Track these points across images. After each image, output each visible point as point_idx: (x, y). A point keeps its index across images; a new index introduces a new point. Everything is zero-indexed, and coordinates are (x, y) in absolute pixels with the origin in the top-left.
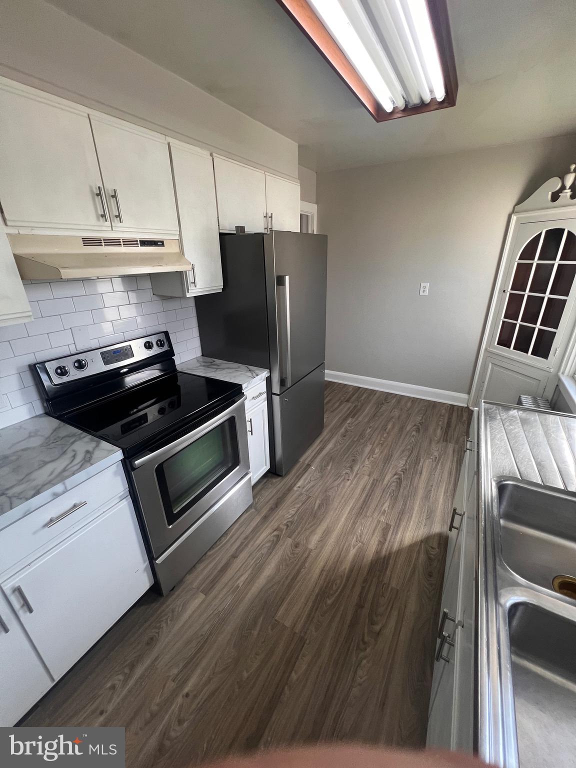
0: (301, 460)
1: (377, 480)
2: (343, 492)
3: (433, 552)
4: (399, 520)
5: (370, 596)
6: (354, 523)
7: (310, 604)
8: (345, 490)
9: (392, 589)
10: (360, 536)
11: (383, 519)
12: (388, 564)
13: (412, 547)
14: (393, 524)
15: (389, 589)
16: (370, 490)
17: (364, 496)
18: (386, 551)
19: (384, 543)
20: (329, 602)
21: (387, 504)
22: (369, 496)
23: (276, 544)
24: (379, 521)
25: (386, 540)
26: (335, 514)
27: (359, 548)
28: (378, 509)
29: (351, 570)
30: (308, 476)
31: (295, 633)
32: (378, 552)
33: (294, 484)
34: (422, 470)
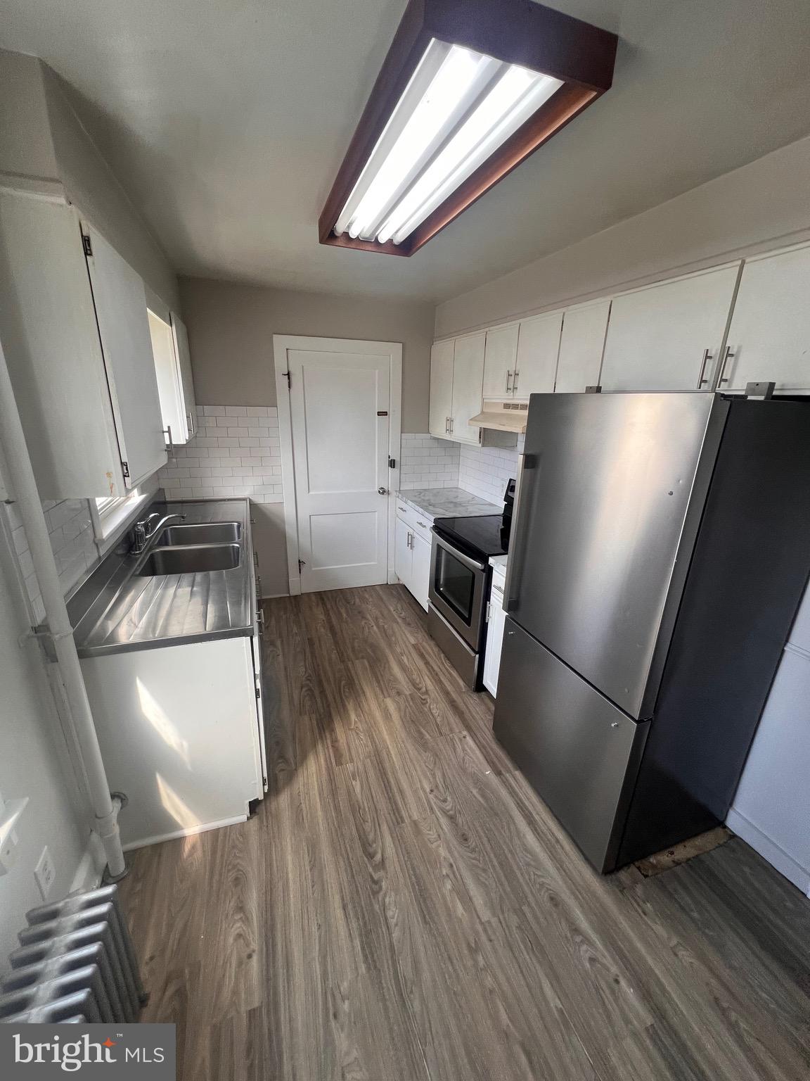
0: (518, 774)
1: (398, 823)
2: (418, 768)
3: (282, 766)
4: (331, 780)
5: (319, 700)
6: (373, 741)
7: (354, 675)
8: (420, 773)
9: (306, 714)
10: (357, 734)
11: (350, 767)
12: (319, 728)
13: (304, 758)
14: (336, 769)
15: (307, 712)
16: (393, 796)
17: (392, 781)
18: (326, 737)
19: (332, 742)
20: (343, 683)
21: (358, 789)
22: (387, 787)
23: (414, 685)
24: (352, 760)
25: (332, 746)
26: (399, 737)
27: (351, 724)
28: (363, 775)
29: (344, 706)
30: (477, 758)
31: (349, 661)
32: (332, 731)
33: (473, 736)
34: (348, 925)
